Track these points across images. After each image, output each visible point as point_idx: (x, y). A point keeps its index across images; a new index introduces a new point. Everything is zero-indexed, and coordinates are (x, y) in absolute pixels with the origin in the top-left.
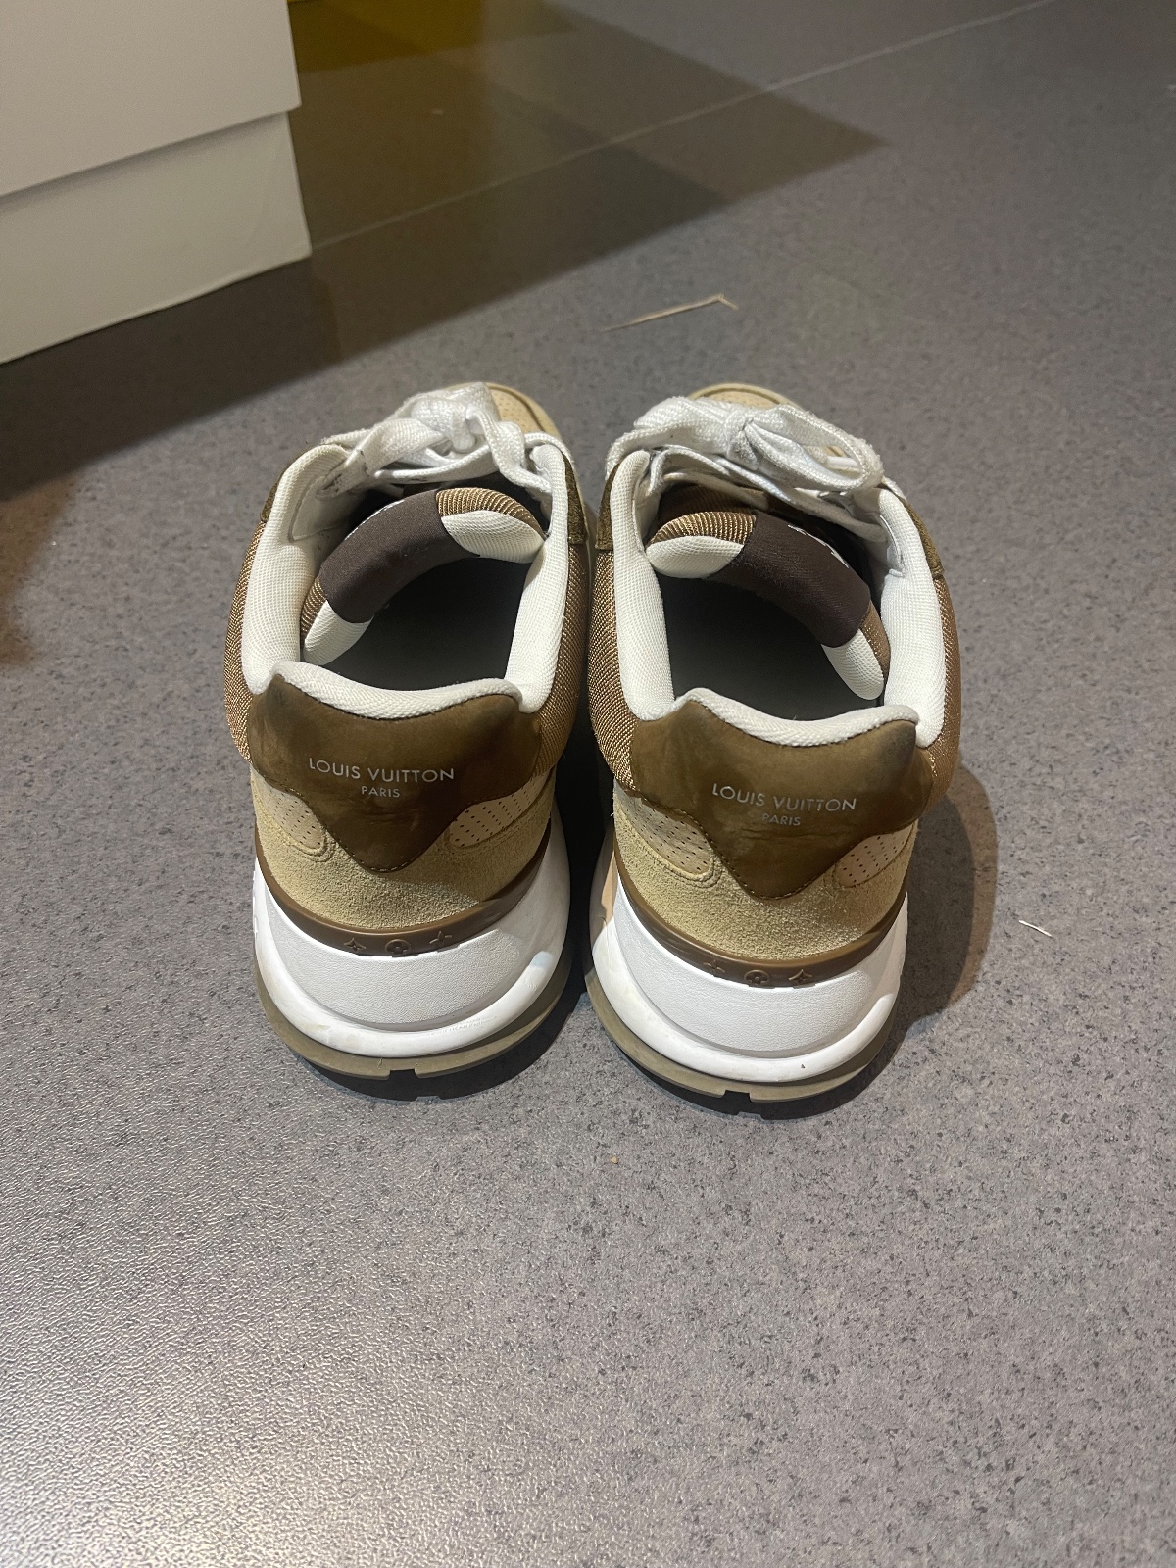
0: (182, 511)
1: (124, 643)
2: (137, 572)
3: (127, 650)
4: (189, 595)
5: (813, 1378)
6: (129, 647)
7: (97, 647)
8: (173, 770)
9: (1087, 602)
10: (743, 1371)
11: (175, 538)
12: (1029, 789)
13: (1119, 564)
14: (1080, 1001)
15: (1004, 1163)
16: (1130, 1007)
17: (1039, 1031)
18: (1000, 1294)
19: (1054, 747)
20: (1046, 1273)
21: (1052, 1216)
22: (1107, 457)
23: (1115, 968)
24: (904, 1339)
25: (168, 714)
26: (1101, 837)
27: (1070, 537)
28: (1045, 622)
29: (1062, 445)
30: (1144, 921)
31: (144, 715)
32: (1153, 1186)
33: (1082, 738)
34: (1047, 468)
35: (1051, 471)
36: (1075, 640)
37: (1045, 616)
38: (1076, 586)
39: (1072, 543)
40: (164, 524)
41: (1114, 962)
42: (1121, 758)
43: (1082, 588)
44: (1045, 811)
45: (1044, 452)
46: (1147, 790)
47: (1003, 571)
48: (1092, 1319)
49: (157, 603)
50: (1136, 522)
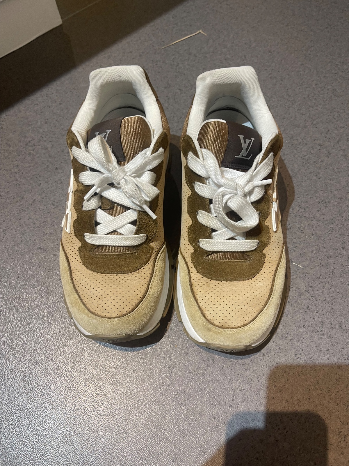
0: (31, 131)
1: (18, 183)
2: (19, 156)
3: (19, 185)
4: (36, 163)
5: (232, 406)
6: (20, 184)
7: (10, 184)
8: (39, 227)
9: (319, 147)
10: (213, 405)
11: (29, 142)
12: (298, 218)
13: (330, 132)
14: (310, 288)
15: (286, 341)
16: (324, 290)
17: (297, 299)
18: (283, 380)
19: (306, 202)
20: (296, 373)
21: (298, 356)
22: (328, 89)
23: (321, 277)
24: (257, 394)
25: (35, 207)
26: (319, 233)
27: (315, 122)
28: (305, 156)
29: (314, 86)
30: (331, 261)
31: (28, 208)
32: (328, 345)
33: (315, 198)
34: (309, 95)
35: (310, 96)
36: (315, 162)
37: (305, 154)
38: (316, 142)
39: (315, 125)
40: (25, 137)
41: (321, 275)
42: (326, 205)
43: (317, 142)
44: (302, 225)
45: (308, 89)
46: (334, 216)
47: (292, 137)
48: (309, 385)
49: (26, 167)
50: (337, 115)
